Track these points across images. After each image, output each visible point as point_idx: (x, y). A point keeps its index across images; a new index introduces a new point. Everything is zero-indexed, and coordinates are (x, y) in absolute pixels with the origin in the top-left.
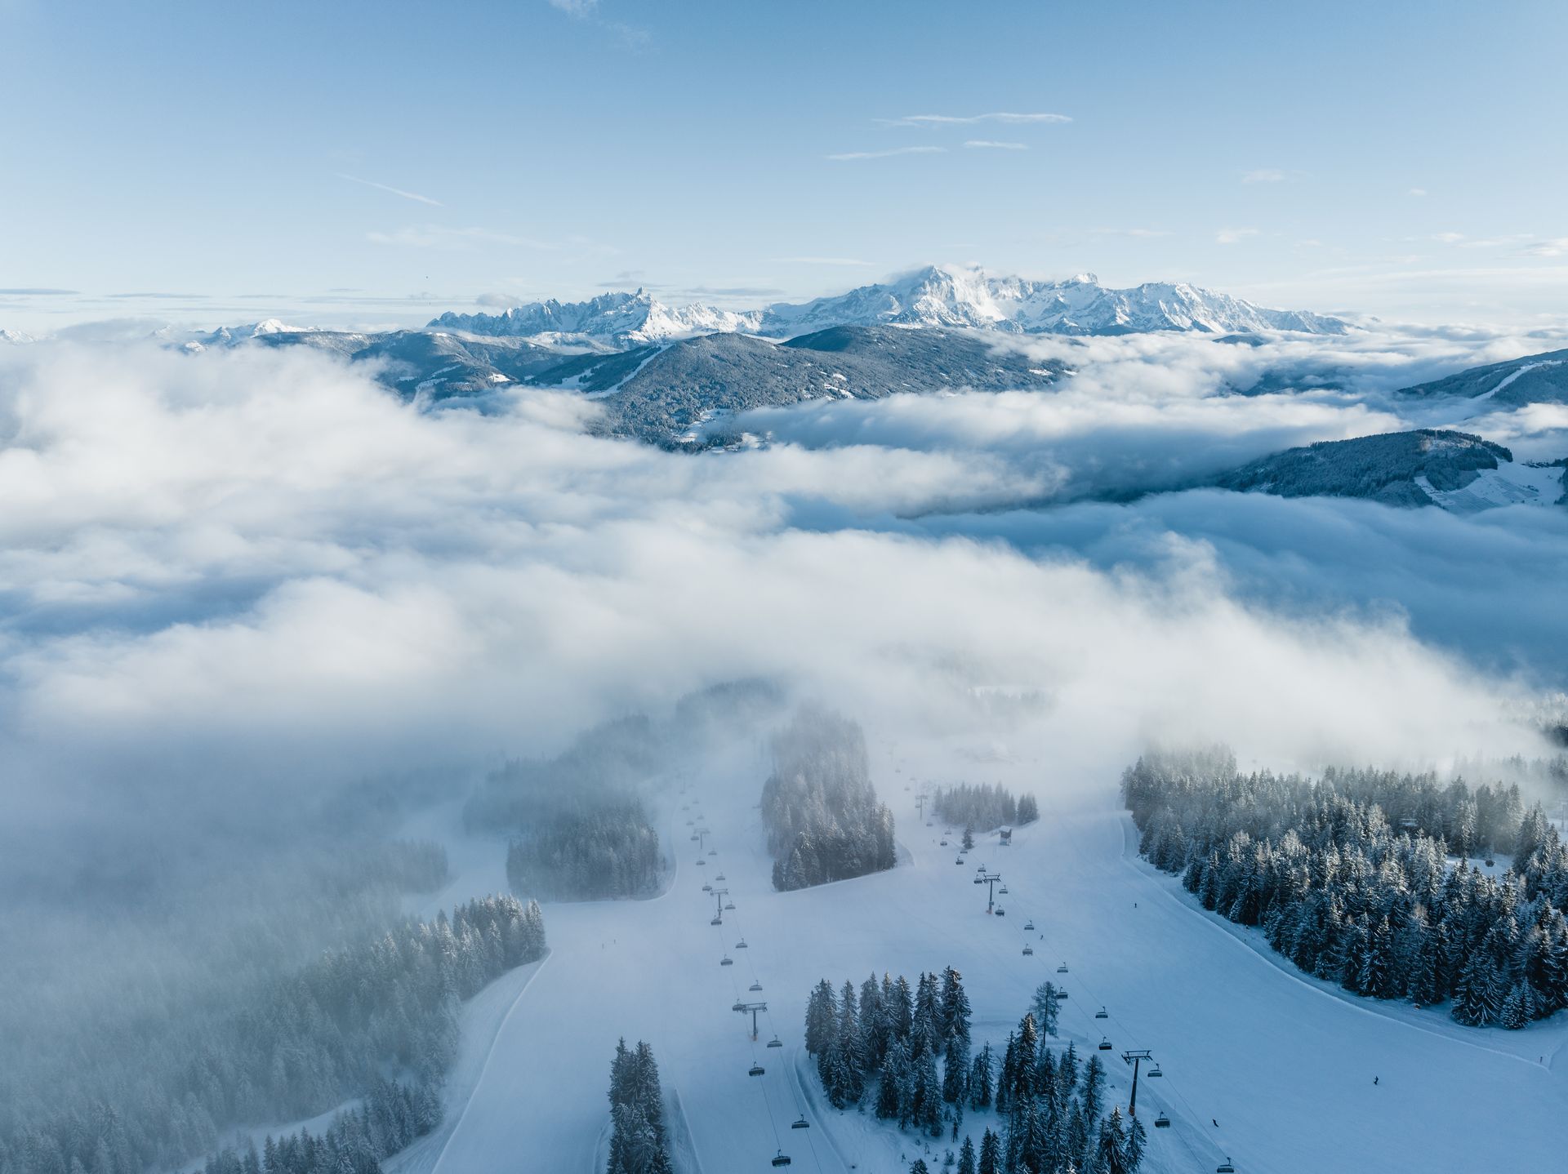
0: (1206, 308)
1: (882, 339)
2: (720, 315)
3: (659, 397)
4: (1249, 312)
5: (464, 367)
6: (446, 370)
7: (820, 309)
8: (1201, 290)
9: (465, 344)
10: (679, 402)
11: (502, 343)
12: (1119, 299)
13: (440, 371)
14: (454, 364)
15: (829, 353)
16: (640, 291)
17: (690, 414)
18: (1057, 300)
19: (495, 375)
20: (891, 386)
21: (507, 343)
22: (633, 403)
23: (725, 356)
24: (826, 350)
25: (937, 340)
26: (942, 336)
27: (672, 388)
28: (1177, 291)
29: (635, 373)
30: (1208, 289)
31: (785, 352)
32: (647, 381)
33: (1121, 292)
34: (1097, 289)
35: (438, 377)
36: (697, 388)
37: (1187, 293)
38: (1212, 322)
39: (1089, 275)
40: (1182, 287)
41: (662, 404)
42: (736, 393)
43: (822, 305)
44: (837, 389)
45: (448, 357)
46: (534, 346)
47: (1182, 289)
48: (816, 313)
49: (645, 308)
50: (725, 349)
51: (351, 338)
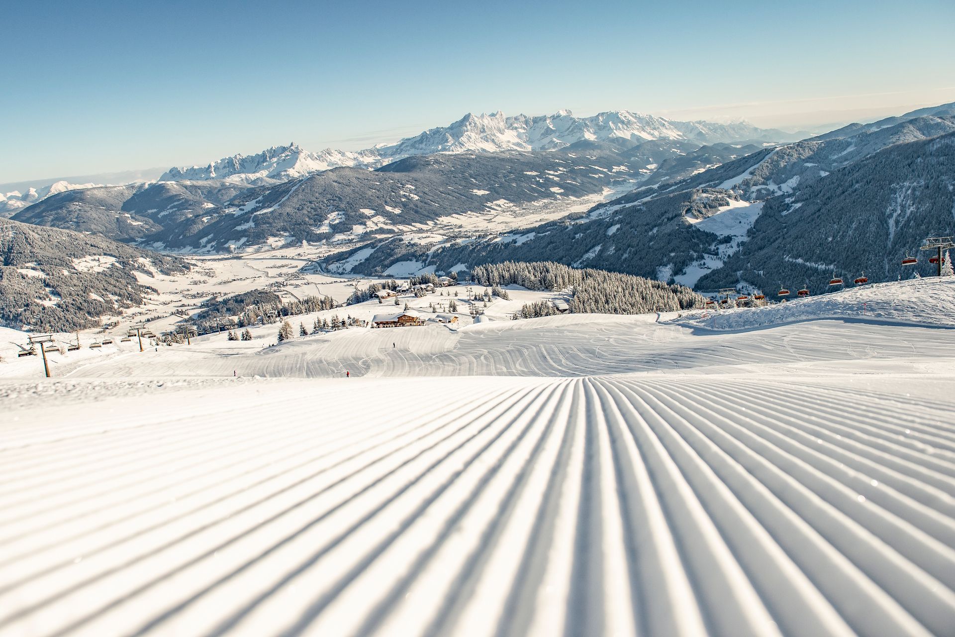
0: (638, 124)
1: (436, 162)
2: (343, 154)
3: (303, 209)
4: (664, 124)
5: (187, 201)
6: (175, 203)
7: (403, 146)
8: (634, 114)
9: (186, 187)
10: (315, 210)
11: (209, 184)
12: (585, 124)
13: (172, 205)
14: (179, 200)
15: (404, 173)
16: (292, 145)
17: (321, 216)
18: (548, 127)
19: (206, 204)
20: (441, 190)
21: (212, 184)
22: (288, 213)
23: (341, 181)
24: (402, 172)
25: (469, 159)
26: (473, 157)
27: (310, 202)
28: (620, 116)
29: (288, 195)
30: (638, 113)
31: (377, 175)
32: (295, 200)
33: (586, 119)
34: (571, 119)
35: (171, 208)
36: (325, 200)
37: (626, 117)
38: (642, 132)
39: (566, 110)
40: (623, 113)
41: (306, 212)
42: (348, 202)
43: (405, 143)
44: (408, 194)
45: (176, 195)
46: (229, 184)
47: (623, 114)
48: (401, 148)
49: (296, 154)
50: (341, 177)
51: (116, 189)
